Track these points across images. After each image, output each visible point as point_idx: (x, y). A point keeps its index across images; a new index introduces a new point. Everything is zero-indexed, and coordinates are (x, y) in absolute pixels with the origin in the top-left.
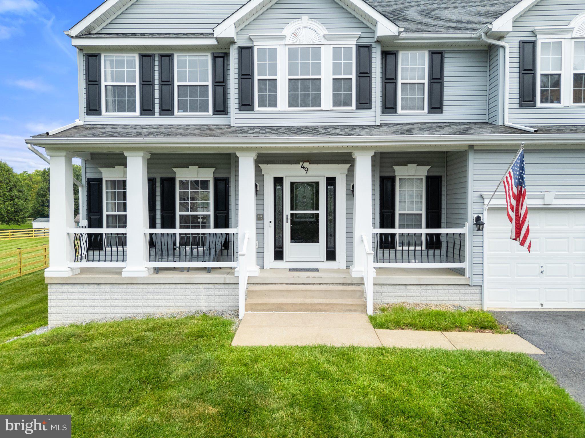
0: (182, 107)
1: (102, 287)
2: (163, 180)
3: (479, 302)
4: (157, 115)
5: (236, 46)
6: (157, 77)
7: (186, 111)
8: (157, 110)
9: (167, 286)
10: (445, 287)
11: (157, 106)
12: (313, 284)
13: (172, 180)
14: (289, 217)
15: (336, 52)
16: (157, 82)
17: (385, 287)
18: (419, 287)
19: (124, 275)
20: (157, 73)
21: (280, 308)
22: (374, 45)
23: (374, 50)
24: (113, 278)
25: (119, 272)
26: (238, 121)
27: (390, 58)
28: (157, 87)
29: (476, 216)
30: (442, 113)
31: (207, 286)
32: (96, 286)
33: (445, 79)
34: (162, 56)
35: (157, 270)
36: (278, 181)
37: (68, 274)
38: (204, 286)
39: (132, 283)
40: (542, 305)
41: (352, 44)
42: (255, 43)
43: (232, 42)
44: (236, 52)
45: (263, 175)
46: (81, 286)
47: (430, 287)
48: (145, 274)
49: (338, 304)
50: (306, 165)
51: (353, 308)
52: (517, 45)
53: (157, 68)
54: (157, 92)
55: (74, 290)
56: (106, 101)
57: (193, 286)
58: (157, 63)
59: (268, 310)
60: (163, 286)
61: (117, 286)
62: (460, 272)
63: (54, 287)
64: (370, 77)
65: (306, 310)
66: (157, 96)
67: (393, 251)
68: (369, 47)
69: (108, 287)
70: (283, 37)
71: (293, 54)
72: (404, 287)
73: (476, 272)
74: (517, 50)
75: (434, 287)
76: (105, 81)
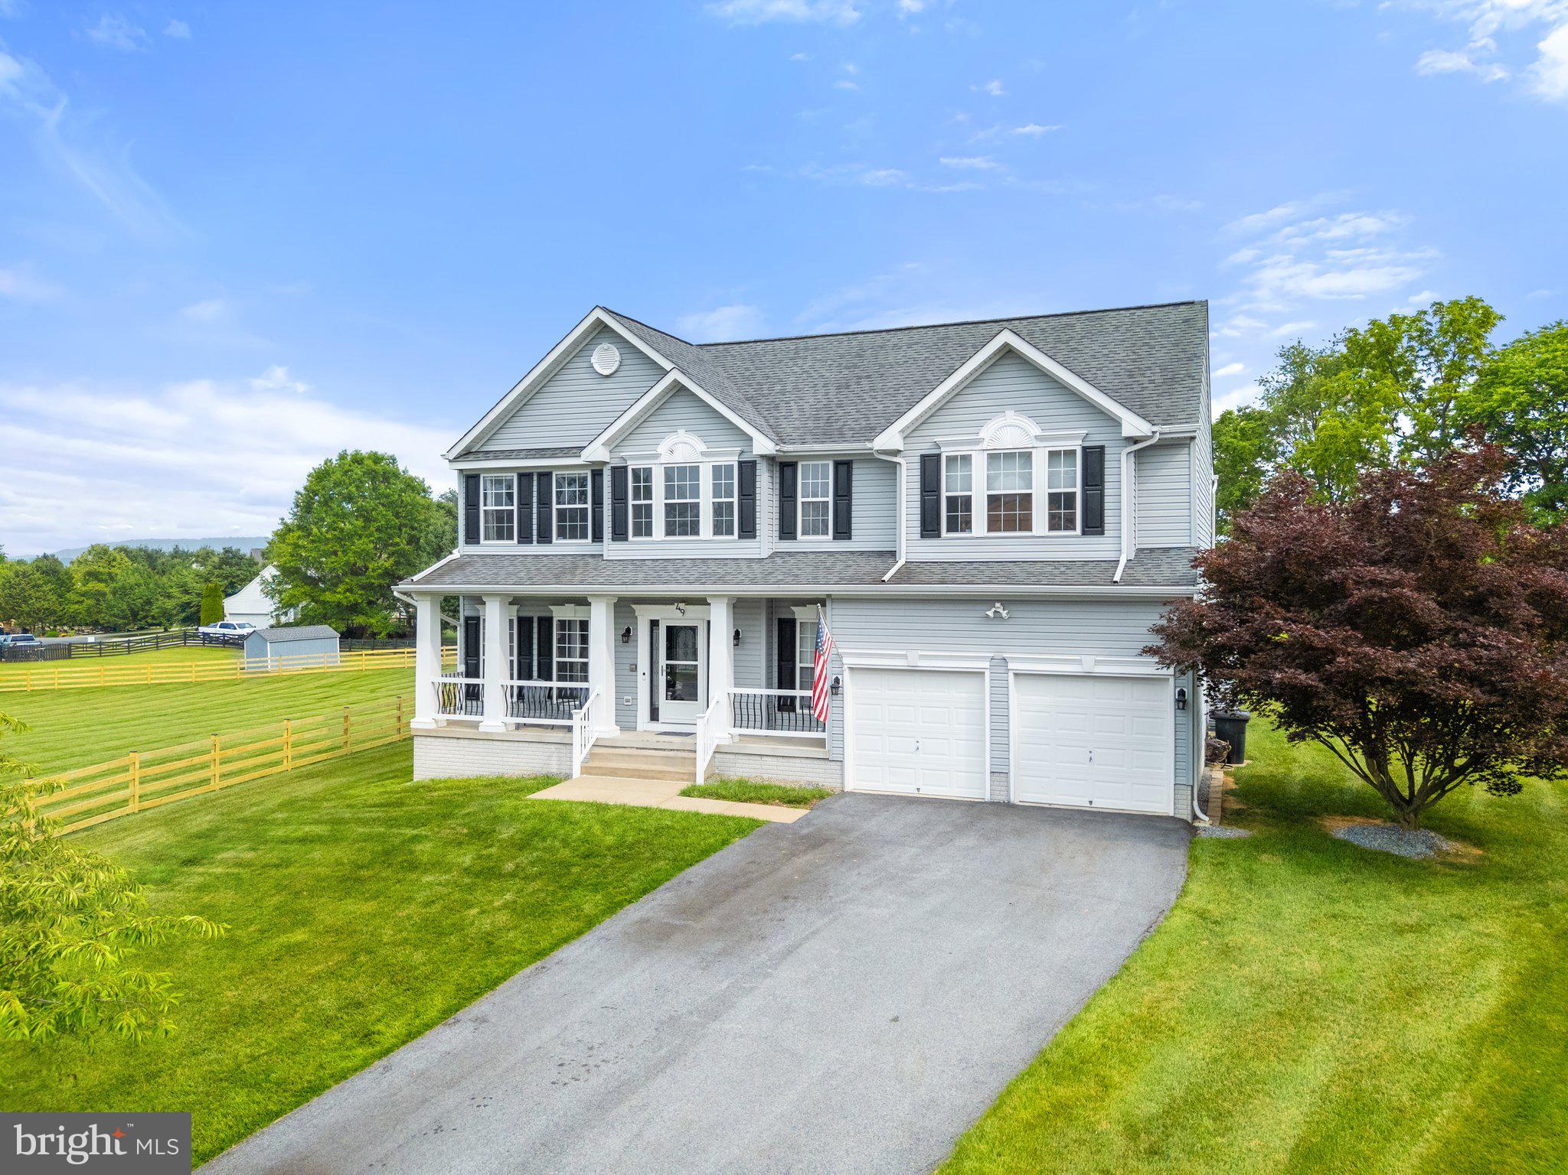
0: (562, 534)
1: (461, 741)
2: (540, 619)
3: (839, 781)
4: (535, 542)
5: (609, 467)
6: (535, 500)
7: (565, 538)
8: (535, 538)
9: (521, 744)
10: (803, 760)
11: (535, 532)
12: (664, 750)
13: (550, 620)
14: (665, 668)
15: (717, 470)
16: (535, 505)
17: (740, 757)
18: (775, 759)
19: (481, 729)
20: (535, 494)
21: (614, 772)
22: (759, 460)
23: (758, 467)
24: (470, 732)
25: (475, 725)
26: (611, 553)
27: (788, 471)
28: (535, 510)
29: (834, 677)
30: (850, 538)
31: (559, 746)
32: (455, 740)
33: (854, 496)
34: (540, 475)
35: (518, 726)
36: (654, 624)
37: (433, 726)
38: (556, 746)
39: (489, 739)
40: (918, 789)
41: (733, 461)
42: (629, 463)
43: (605, 463)
44: (609, 473)
45: (636, 617)
46: (442, 740)
47: (786, 760)
48: (502, 730)
49: (671, 772)
50: (682, 606)
51: (686, 777)
52: (918, 459)
53: (535, 488)
54: (535, 516)
55: (437, 744)
56: (486, 528)
57: (545, 746)
58: (535, 483)
59: (602, 775)
60: (516, 744)
61: (475, 742)
62: (821, 743)
63: (420, 739)
64: (754, 500)
65: (639, 777)
66: (535, 521)
67: (792, 715)
68: (753, 463)
69: (466, 741)
70: (657, 456)
71: (669, 474)
72: (758, 758)
73: (836, 744)
74: (918, 466)
75: (791, 760)
76: (485, 505)
